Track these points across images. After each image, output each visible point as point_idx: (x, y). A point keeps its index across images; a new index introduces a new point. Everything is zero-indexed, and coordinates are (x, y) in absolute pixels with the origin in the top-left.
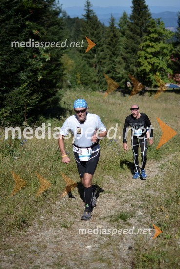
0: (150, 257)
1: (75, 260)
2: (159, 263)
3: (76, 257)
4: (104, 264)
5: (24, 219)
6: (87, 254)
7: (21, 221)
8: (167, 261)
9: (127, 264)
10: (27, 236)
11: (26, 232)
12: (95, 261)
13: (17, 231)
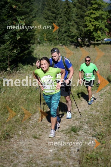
0: (91, 156)
1: (42, 159)
2: (97, 160)
3: (42, 157)
4: (60, 162)
5: (7, 134)
6: (50, 155)
7: (5, 135)
8: (103, 158)
9: (76, 161)
10: (10, 144)
11: (9, 142)
12: (54, 160)
13: (3, 142)
